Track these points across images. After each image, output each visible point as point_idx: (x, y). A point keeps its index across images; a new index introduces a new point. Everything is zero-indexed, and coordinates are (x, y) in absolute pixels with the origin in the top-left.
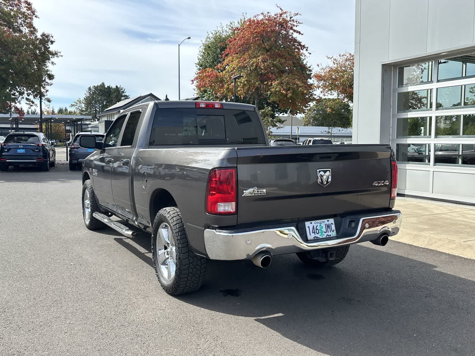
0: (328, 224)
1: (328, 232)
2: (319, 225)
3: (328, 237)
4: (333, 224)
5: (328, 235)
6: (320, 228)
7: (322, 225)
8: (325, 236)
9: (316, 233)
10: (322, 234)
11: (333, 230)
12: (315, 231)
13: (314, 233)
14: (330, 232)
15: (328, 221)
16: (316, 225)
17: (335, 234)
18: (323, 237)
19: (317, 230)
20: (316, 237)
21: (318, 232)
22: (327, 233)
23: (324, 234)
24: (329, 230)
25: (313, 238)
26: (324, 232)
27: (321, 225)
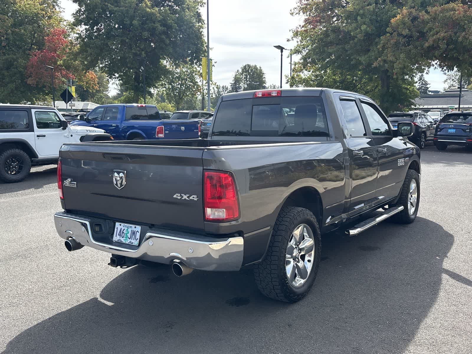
0: (134, 231)
1: (132, 239)
2: (126, 229)
3: (130, 244)
4: (138, 232)
5: (130, 242)
6: (126, 232)
7: (129, 229)
8: (128, 242)
9: (121, 236)
10: (126, 239)
11: (137, 239)
12: (121, 234)
13: (120, 235)
14: (134, 240)
15: (135, 227)
16: (124, 228)
17: (137, 243)
18: (126, 242)
19: (123, 234)
20: (120, 240)
21: (123, 236)
22: (130, 240)
23: (127, 240)
24: (133, 237)
25: (117, 240)
26: (129, 238)
27: (127, 230)
